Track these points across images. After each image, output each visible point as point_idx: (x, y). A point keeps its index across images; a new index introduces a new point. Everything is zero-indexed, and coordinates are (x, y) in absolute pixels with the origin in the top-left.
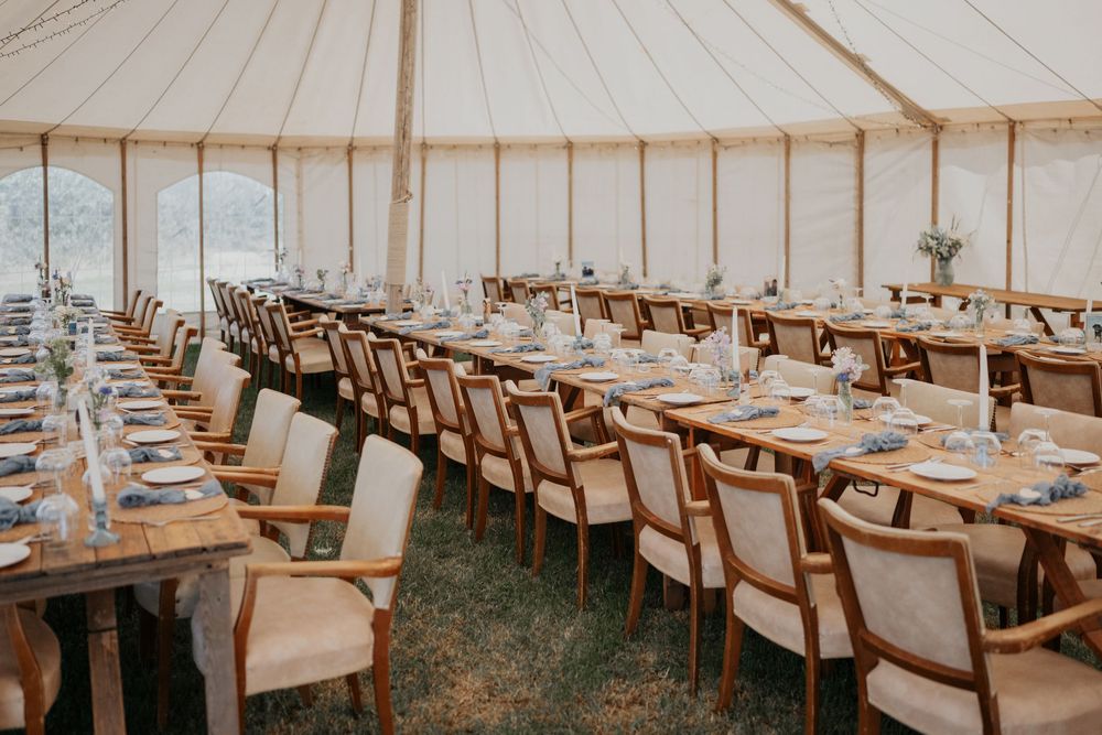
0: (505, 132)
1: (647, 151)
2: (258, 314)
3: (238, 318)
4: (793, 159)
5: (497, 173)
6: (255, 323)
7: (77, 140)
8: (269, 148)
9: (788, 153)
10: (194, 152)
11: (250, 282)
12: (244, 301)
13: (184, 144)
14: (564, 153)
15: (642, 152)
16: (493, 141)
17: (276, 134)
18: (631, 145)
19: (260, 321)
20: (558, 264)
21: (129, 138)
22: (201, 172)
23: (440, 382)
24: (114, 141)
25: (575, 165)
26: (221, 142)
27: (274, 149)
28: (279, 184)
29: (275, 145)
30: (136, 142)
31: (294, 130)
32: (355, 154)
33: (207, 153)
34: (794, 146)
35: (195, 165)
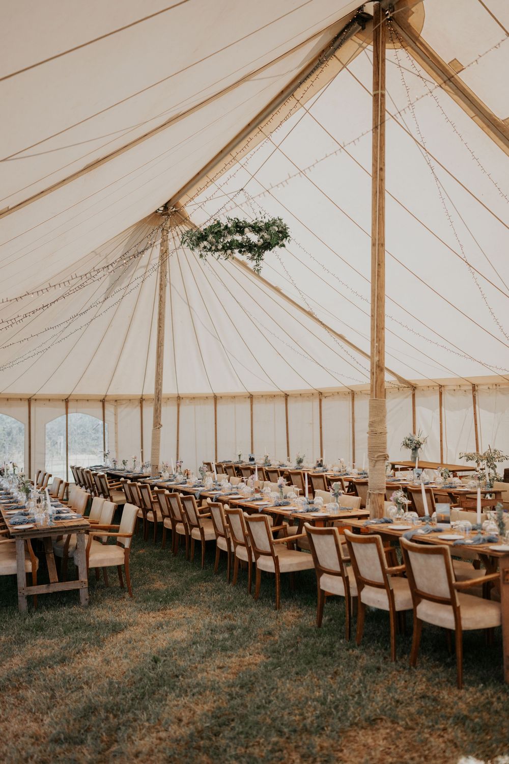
0: (219, 390)
1: (289, 398)
2: (95, 481)
3: (85, 484)
4: (356, 402)
5: (216, 411)
6: (93, 485)
7: (8, 400)
8: (101, 401)
9: (353, 400)
10: (64, 403)
11: (91, 467)
12: (88, 475)
13: (58, 400)
14: (249, 401)
15: (286, 399)
16: (213, 395)
17: (104, 394)
18: (280, 396)
19: (96, 484)
20: (240, 456)
21: (33, 398)
22: (67, 413)
23: (163, 499)
24: (25, 399)
25: (254, 406)
26: (77, 398)
27: (103, 401)
28: (106, 418)
29: (104, 399)
30: (36, 400)
31: (113, 392)
32: (144, 403)
33: (70, 404)
34: (355, 396)
35: (64, 410)
